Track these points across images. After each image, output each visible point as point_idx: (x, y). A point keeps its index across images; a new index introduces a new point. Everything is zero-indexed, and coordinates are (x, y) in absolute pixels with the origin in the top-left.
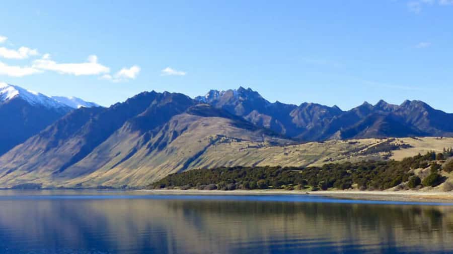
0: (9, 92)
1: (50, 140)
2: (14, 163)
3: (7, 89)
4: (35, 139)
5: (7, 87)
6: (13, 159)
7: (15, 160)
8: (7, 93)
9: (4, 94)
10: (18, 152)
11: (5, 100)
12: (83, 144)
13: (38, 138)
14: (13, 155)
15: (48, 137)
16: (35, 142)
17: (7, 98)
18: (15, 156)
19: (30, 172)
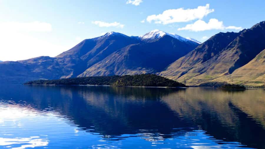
0: (160, 33)
1: (204, 53)
2: (182, 68)
3: (159, 32)
4: (193, 53)
5: (159, 31)
6: (180, 66)
7: (182, 66)
8: (159, 34)
9: (158, 34)
10: (183, 61)
11: (159, 37)
12: (240, 53)
13: (196, 52)
14: (180, 63)
15: (203, 52)
16: (194, 55)
17: (160, 36)
18: (181, 64)
19: (201, 73)
